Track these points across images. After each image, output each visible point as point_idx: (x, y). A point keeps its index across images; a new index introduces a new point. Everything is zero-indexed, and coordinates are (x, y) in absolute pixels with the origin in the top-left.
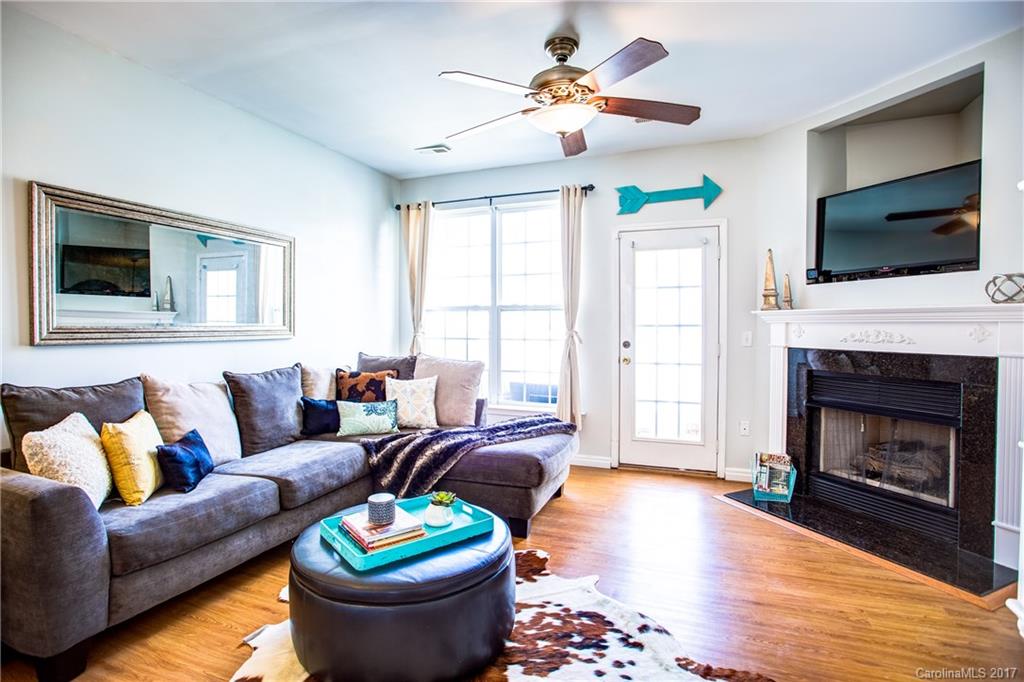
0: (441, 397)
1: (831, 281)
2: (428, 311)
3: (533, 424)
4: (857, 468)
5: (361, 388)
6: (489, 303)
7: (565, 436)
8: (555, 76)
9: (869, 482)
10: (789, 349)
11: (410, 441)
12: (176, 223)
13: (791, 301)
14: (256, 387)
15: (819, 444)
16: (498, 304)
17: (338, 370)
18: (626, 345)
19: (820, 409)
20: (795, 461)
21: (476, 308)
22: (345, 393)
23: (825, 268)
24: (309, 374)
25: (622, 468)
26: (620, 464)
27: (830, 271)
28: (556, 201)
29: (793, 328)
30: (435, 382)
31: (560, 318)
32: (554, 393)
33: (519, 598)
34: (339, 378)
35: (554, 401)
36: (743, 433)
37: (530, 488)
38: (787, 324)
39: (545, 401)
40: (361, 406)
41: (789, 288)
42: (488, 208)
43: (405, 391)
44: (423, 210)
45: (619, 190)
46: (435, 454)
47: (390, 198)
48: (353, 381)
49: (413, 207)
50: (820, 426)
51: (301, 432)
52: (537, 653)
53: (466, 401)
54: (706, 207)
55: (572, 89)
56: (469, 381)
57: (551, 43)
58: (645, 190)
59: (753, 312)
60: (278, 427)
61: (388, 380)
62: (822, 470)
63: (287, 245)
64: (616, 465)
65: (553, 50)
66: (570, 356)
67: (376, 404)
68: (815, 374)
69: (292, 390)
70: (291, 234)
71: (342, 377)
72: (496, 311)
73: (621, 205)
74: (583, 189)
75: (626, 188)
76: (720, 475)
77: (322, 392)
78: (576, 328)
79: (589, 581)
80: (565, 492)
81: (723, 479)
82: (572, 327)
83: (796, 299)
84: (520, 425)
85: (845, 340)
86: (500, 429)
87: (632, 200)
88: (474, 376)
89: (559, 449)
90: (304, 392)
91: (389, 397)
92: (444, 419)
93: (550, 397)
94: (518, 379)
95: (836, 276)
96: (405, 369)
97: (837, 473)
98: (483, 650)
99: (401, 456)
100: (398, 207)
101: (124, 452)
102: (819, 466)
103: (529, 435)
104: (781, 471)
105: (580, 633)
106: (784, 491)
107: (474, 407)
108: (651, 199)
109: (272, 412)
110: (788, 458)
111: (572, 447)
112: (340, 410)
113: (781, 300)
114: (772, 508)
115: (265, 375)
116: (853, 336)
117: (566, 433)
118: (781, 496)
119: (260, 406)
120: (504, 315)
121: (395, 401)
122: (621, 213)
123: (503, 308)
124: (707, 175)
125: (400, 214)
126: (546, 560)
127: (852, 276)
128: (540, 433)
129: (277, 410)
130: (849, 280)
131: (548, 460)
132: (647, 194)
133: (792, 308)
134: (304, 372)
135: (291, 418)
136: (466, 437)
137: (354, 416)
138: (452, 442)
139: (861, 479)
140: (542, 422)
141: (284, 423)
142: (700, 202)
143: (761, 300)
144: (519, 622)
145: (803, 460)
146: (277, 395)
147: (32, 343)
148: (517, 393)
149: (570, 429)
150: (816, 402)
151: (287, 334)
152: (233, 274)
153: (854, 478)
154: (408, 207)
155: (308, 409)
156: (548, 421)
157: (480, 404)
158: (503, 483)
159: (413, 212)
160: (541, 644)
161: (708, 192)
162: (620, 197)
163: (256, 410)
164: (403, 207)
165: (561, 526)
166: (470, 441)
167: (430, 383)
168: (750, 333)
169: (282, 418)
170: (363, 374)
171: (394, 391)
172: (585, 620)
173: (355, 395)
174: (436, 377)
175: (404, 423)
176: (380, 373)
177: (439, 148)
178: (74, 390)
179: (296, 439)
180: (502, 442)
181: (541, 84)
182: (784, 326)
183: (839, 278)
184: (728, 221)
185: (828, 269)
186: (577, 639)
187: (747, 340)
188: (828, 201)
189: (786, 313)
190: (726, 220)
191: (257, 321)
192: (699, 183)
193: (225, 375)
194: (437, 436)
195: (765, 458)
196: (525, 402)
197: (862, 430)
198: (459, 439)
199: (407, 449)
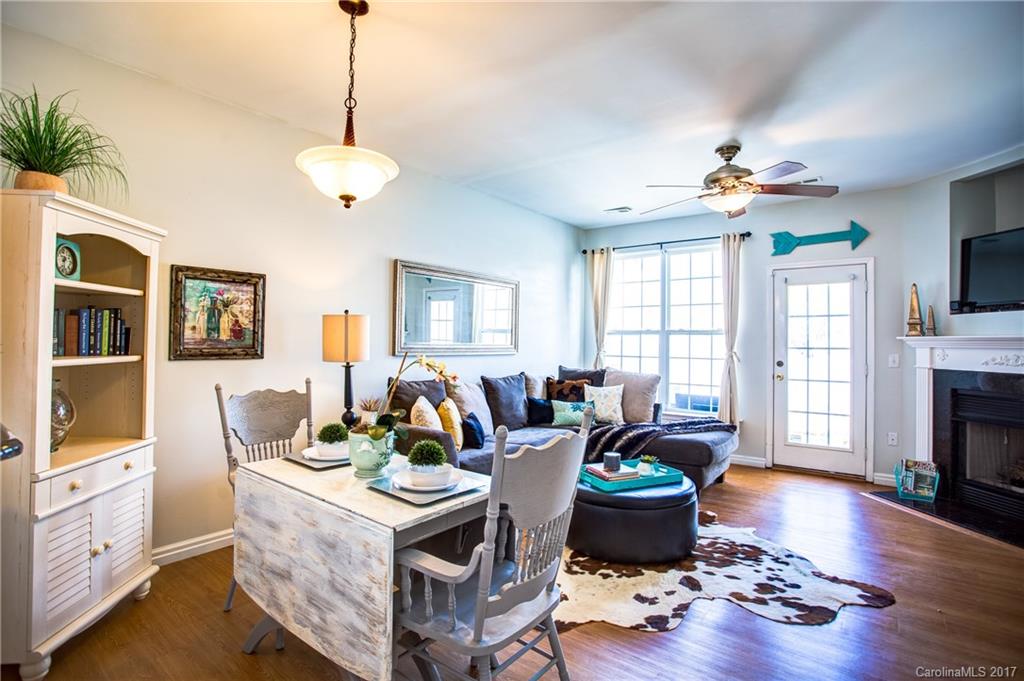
0: (626, 401)
1: (974, 312)
2: (609, 334)
3: (700, 423)
4: (1002, 476)
5: (566, 392)
6: (658, 327)
7: (727, 433)
8: (723, 175)
9: (1014, 489)
10: (935, 371)
11: (609, 430)
12: (413, 271)
13: (935, 328)
14: (501, 388)
15: (965, 455)
16: (667, 329)
17: (548, 379)
18: (780, 364)
19: (965, 424)
20: (941, 468)
21: (648, 332)
22: (555, 394)
23: (971, 299)
24: (530, 380)
25: (777, 469)
26: (774, 465)
27: (975, 303)
28: (719, 245)
29: (937, 352)
30: (621, 390)
31: (721, 341)
32: (715, 403)
33: (699, 533)
34: (549, 383)
35: (715, 410)
36: (890, 443)
37: (700, 466)
38: (932, 349)
39: (708, 409)
40: (569, 404)
41: (932, 315)
42: (659, 251)
43: (600, 395)
44: (605, 254)
45: (773, 235)
46: (629, 439)
47: (578, 244)
48: (559, 387)
49: (598, 251)
50: (965, 440)
51: (528, 421)
52: (714, 559)
53: (647, 405)
54: (854, 248)
55: (736, 183)
56: (648, 389)
57: (720, 150)
58: (797, 234)
59: (898, 338)
60: (514, 416)
61: (586, 385)
62: (968, 477)
63: (514, 286)
64: (770, 465)
65: (722, 154)
66: (730, 372)
67: (579, 404)
68: (959, 392)
69: (521, 390)
70: (515, 279)
71: (552, 383)
72: (665, 334)
73: (775, 247)
74: (741, 235)
75: (780, 234)
76: (869, 479)
77: (539, 394)
78: (735, 350)
79: (750, 530)
80: (726, 480)
81: (872, 483)
82: (732, 348)
83: (940, 326)
84: (690, 423)
85: (987, 363)
86: (676, 425)
87: (784, 244)
88: (653, 386)
89: (723, 441)
90: (527, 393)
91: (587, 399)
92: (629, 418)
93: (711, 406)
94: (684, 391)
95: (978, 307)
96: (597, 378)
97: (984, 481)
98: (679, 553)
99: (604, 439)
100: (585, 252)
101: (451, 420)
102: (965, 475)
103: (699, 431)
104: (926, 476)
105: (742, 554)
106: (928, 493)
107: (652, 409)
108: (803, 242)
109: (511, 406)
110: (933, 465)
111: (733, 442)
112: (554, 406)
113: (925, 326)
114: (917, 505)
115: (504, 379)
116: (994, 360)
117: (728, 431)
118: (925, 497)
119: (504, 401)
120: (672, 338)
121: (593, 402)
122: (775, 254)
123: (670, 332)
124: (855, 221)
125: (586, 258)
126: (714, 517)
127: (994, 308)
128: (707, 430)
129: (514, 405)
130: (992, 311)
131: (716, 447)
132: (798, 238)
133: (935, 335)
134: (526, 378)
135: (522, 411)
136: (651, 429)
137: (563, 410)
138: (641, 431)
139: (1005, 486)
140: (708, 422)
141: (518, 413)
142: (848, 244)
143: (907, 327)
144: (700, 544)
145: (949, 468)
146: (514, 393)
147: (394, 354)
148: (682, 402)
149: (731, 428)
150: (960, 417)
151: (514, 351)
152: (451, 304)
153: (1000, 485)
154: (593, 251)
155: (531, 404)
156: (713, 422)
157: (657, 407)
158: (680, 462)
159: (597, 256)
160: (716, 555)
161: (856, 235)
162: (774, 242)
163: (502, 403)
164: (589, 252)
165: (724, 500)
166: (654, 431)
167: (618, 390)
168: (897, 356)
169: (517, 410)
170: (567, 382)
171: (592, 395)
172: (746, 548)
173: (562, 397)
174: (622, 385)
175: (599, 419)
176: (579, 381)
177: (622, 209)
178: (416, 383)
179: (525, 426)
180: (678, 433)
181: (712, 181)
182: (928, 350)
183: (983, 309)
184: (875, 258)
185: (973, 301)
186: (740, 556)
187: (894, 361)
188: (973, 241)
189: (929, 340)
190: (872, 259)
191: (471, 342)
192: (845, 227)
193: (482, 378)
194: (629, 426)
195: (910, 464)
196: (689, 410)
197: (1006, 442)
198: (646, 430)
199: (608, 435)
